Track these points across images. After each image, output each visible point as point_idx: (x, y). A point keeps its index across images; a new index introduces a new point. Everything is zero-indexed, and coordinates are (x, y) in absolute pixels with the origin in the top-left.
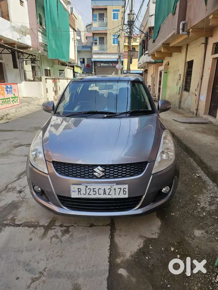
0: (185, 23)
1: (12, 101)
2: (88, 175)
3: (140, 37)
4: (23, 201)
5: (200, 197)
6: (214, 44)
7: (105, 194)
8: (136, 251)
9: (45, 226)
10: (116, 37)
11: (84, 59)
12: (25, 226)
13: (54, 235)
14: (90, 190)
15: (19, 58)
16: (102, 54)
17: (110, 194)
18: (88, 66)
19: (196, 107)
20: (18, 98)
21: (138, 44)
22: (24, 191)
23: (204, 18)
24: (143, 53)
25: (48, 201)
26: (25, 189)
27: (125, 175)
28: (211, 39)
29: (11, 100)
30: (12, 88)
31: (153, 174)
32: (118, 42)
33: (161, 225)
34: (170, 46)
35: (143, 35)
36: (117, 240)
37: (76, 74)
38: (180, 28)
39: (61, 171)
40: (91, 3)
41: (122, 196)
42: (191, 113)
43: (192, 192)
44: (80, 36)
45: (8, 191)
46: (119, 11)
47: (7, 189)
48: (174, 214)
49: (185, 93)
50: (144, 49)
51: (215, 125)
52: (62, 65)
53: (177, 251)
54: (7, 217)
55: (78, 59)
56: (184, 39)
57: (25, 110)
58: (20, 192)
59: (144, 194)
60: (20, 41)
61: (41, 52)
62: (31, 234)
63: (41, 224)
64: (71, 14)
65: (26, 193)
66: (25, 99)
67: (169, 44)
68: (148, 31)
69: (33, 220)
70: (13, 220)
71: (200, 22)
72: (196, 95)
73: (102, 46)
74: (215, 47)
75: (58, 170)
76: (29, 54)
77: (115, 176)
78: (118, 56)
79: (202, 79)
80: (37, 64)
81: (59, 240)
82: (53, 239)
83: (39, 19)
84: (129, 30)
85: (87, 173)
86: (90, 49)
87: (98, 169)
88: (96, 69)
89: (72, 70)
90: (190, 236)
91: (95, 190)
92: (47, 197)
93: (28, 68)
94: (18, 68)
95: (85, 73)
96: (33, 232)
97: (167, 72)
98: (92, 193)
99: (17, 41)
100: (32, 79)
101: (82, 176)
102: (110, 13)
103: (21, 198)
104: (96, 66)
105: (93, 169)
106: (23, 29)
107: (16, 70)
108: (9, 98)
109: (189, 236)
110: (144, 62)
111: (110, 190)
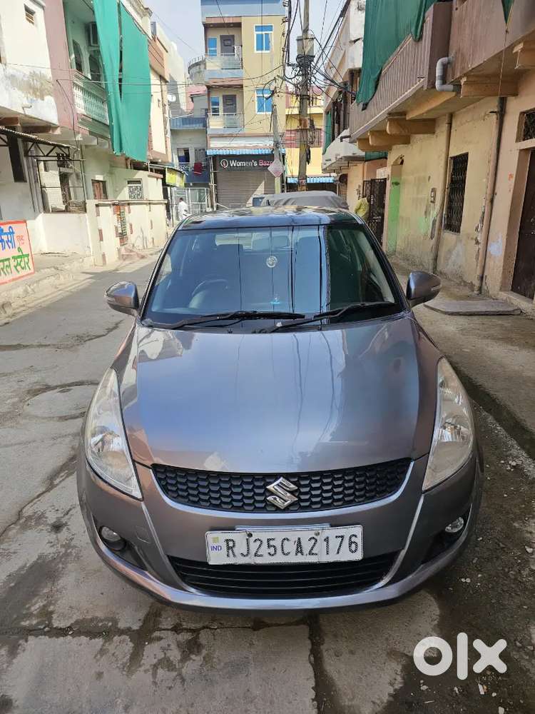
0: (449, 63)
1: (16, 267)
2: (251, 501)
3: (327, 94)
4: (67, 555)
5: (529, 529)
6: (522, 113)
7: (299, 554)
8: (385, 701)
9: (134, 631)
10: (266, 96)
11: (188, 150)
12: (78, 633)
13: (161, 660)
14: (258, 543)
15: (26, 155)
16: (231, 136)
17: (313, 552)
18: (198, 167)
19: (479, 272)
20: (30, 257)
21: (321, 111)
22: (66, 523)
23: (502, 51)
24: (336, 134)
25: (141, 567)
26: (69, 519)
27: (352, 498)
28: (515, 101)
29: (13, 263)
30: (13, 233)
31: (426, 491)
32: (273, 107)
33: (442, 617)
34: (407, 118)
35: (334, 90)
36: (332, 667)
37: (169, 188)
38: (437, 75)
39: (176, 491)
40: (202, 10)
41: (346, 556)
42: (465, 286)
43: (508, 513)
44: (177, 94)
45: (25, 527)
46: (270, 28)
47: (23, 520)
48: (468, 580)
49: (449, 236)
50: (336, 125)
51: (531, 317)
52: (135, 168)
53: (494, 694)
54: (29, 608)
55: (172, 152)
56: (445, 102)
57: (48, 289)
58: (57, 527)
59: (405, 545)
60: (29, 112)
61: (83, 137)
62: (99, 656)
63: (122, 625)
64: (154, 39)
65: (73, 531)
66: (46, 257)
67: (404, 113)
68: (348, 79)
69: (100, 614)
70: (46, 614)
71: (489, 60)
72: (477, 243)
73: (234, 117)
74: (526, 122)
75: (170, 488)
76: (53, 145)
77: (325, 502)
78: (272, 143)
79: (492, 201)
80: (74, 168)
81: (175, 674)
82: (160, 672)
83: (73, 56)
84: (301, 79)
85: (248, 498)
86: (201, 125)
87: (278, 485)
88: (218, 175)
89: (160, 181)
90: (523, 647)
91: (272, 543)
92: (137, 558)
93: (50, 178)
94: (26, 181)
95: (191, 184)
96: (102, 652)
97: (399, 181)
98: (264, 550)
99: (23, 113)
100: (63, 207)
101: (235, 504)
102: (249, 35)
103: (63, 546)
104: (219, 168)
105: (264, 486)
106: (35, 81)
107: (20, 185)
108: (8, 259)
109: (520, 648)
110: (338, 157)
111: (313, 541)
